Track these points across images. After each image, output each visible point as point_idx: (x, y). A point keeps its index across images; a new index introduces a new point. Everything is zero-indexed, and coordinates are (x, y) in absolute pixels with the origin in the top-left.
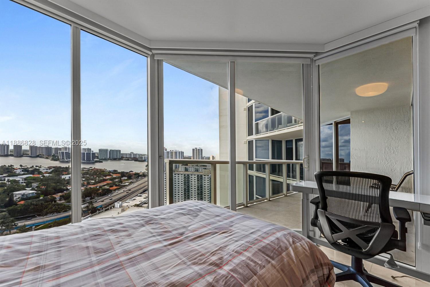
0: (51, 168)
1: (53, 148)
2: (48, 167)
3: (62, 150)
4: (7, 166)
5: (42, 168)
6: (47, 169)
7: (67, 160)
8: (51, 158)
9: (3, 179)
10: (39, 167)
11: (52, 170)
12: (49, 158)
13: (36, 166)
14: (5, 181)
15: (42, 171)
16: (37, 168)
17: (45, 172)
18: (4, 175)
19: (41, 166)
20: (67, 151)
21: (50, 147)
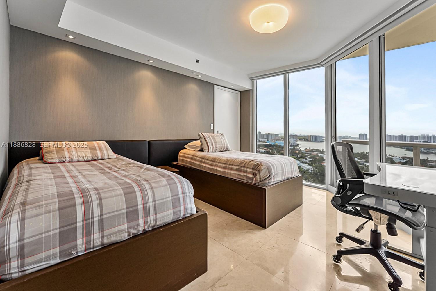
0: (405, 158)
1: (408, 137)
2: (402, 157)
3: (419, 138)
4: (365, 152)
5: (395, 157)
6: (400, 159)
7: (425, 151)
8: (405, 148)
9: (362, 164)
10: (392, 156)
11: (406, 160)
12: (403, 148)
13: (389, 155)
14: (363, 165)
15: (395, 161)
16: (390, 157)
17: (399, 162)
18: (363, 161)
19: (394, 155)
20: (425, 140)
21: (404, 136)
